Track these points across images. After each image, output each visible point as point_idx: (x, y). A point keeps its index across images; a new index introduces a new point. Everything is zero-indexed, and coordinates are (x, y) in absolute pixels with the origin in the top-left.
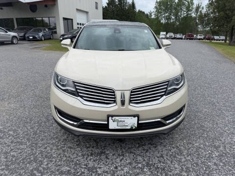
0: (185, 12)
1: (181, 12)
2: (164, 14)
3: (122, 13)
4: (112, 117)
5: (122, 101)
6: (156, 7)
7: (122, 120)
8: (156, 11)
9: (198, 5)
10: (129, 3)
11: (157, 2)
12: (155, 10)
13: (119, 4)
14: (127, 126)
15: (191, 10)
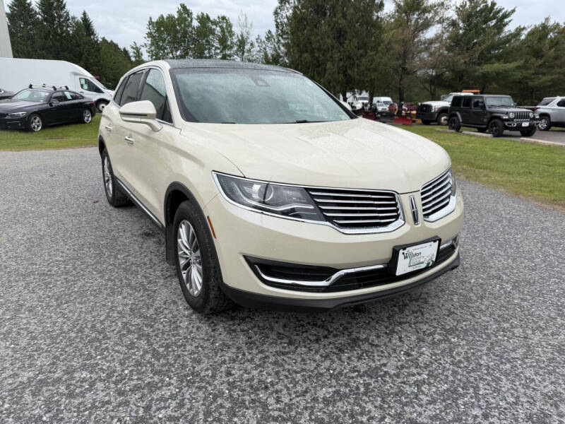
0: (218, 51)
1: (209, 49)
2: (172, 52)
3: (58, 44)
4: (404, 249)
5: (414, 212)
6: (150, 35)
7: (418, 251)
8: (152, 44)
9: (242, 36)
10: (73, 18)
11: (151, 23)
12: (149, 41)
13: (45, 20)
14: (422, 263)
15: (232, 48)
